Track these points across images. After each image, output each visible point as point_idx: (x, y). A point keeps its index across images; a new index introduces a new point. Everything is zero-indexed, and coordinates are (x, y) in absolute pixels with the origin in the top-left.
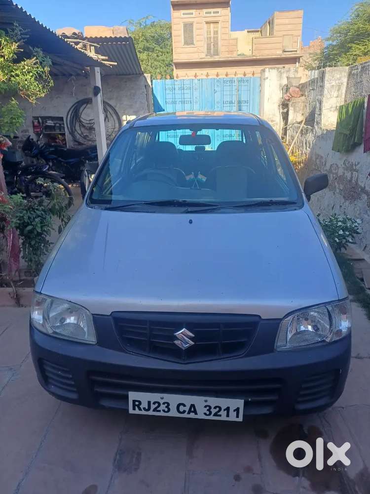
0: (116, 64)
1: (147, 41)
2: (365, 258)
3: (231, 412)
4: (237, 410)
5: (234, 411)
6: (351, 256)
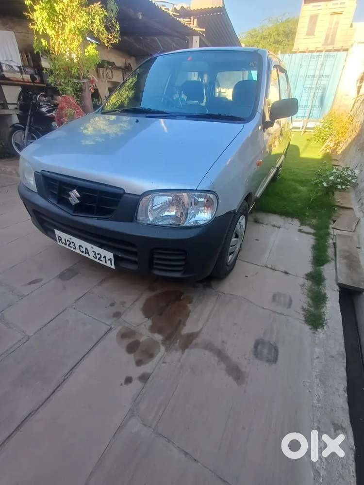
0: (204, 30)
1: (278, 35)
2: (354, 208)
3: (107, 260)
4: (110, 259)
5: (109, 260)
6: (342, 204)
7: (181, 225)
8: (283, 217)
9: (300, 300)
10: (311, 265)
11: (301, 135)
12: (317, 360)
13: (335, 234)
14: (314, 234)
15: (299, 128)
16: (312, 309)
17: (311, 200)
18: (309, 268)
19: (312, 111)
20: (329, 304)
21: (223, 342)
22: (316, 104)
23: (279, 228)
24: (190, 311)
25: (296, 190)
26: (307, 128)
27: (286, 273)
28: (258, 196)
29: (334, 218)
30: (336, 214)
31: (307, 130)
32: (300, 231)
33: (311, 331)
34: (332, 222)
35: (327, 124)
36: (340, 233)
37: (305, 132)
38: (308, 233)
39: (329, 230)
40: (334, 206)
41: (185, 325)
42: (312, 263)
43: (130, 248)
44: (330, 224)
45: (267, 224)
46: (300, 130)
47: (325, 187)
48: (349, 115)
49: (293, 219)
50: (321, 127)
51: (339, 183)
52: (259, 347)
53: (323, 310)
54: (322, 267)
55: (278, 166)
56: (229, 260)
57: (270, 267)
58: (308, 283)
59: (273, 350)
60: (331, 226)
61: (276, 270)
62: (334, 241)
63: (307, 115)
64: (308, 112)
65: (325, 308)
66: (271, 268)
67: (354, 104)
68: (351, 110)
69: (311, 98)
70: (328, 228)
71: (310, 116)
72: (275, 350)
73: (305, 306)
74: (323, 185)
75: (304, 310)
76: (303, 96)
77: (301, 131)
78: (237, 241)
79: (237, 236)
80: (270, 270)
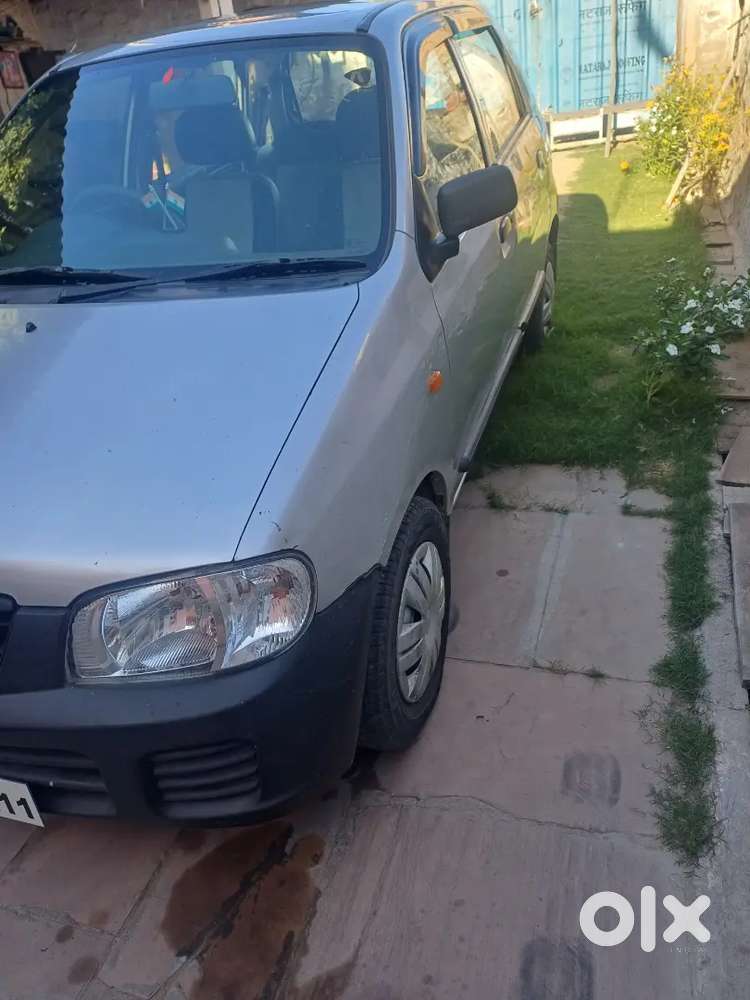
3: (14, 805)
4: (22, 802)
5: (19, 803)
6: (741, 389)
7: (214, 668)
8: (575, 469)
9: (643, 765)
10: (668, 630)
11: (607, 155)
12: (705, 972)
13: (728, 502)
14: (667, 514)
15: (595, 135)
16: (679, 790)
17: (649, 397)
18: (660, 644)
19: (621, 77)
20: (724, 763)
21: (428, 980)
22: (629, 55)
23: (566, 512)
24: (318, 894)
25: (605, 367)
26: (618, 132)
27: (596, 675)
28: (466, 454)
29: (721, 444)
30: (727, 430)
31: (618, 138)
32: (627, 510)
33: (681, 870)
34: (716, 460)
35: (670, 117)
36: (739, 501)
37: (615, 143)
38: (650, 514)
39: (710, 493)
40: (719, 400)
41: (305, 950)
42: (670, 623)
43: (72, 762)
44: (711, 467)
45: (527, 509)
46: (601, 140)
47: (675, 358)
48: (731, 75)
49: (605, 472)
50: (654, 129)
51: (710, 339)
52: (537, 971)
53: (708, 789)
54: (698, 633)
55: (524, 318)
56: (411, 689)
57: (548, 665)
58: (665, 696)
59: (578, 966)
60: (714, 475)
61: (565, 673)
62: (726, 532)
63: (609, 93)
64: (609, 81)
65: (712, 777)
66: (552, 670)
67: (737, 40)
68: (734, 58)
69: (609, 39)
70: (704, 485)
71: (621, 92)
72: (583, 965)
73: (660, 786)
74: (667, 353)
75: (658, 798)
76: (583, 35)
77: (604, 144)
78: (420, 632)
79: (417, 616)
80: (546, 675)
